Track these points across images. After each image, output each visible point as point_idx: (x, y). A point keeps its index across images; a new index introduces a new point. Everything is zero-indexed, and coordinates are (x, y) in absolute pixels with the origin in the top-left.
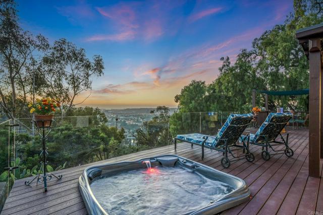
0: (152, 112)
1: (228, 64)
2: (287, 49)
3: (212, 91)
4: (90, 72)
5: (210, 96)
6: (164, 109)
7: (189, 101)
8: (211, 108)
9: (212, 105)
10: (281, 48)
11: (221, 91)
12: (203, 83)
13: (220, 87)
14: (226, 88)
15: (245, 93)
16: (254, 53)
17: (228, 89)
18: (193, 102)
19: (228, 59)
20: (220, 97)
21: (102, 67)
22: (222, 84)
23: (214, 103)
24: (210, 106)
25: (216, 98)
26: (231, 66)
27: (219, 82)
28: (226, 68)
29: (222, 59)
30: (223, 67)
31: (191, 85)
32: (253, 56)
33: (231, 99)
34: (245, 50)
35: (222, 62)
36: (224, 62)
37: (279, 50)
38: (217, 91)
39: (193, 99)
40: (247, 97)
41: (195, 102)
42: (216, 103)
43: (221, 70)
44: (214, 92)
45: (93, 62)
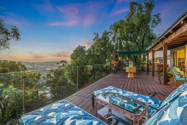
0: (58, 64)
1: (98, 37)
2: (128, 30)
3: (89, 52)
4: (9, 37)
5: (88, 55)
6: (65, 62)
7: (76, 57)
8: (89, 61)
9: (89, 60)
10: (125, 29)
11: (94, 52)
12: (84, 47)
13: (93, 50)
14: (96, 50)
15: (107, 53)
16: (110, 33)
17: (98, 51)
18: (78, 58)
19: (98, 34)
20: (94, 55)
21: (18, 34)
22: (94, 48)
23: (90, 58)
24: (88, 60)
25: (91, 56)
26: (99, 38)
27: (93, 47)
28: (97, 39)
29: (95, 33)
30: (95, 39)
31: (77, 48)
32: (110, 34)
33: (99, 57)
34: (106, 31)
35: (95, 35)
36: (96, 36)
37: (124, 30)
38: (92, 52)
39: (79, 56)
40: (108, 55)
41: (80, 58)
42: (91, 59)
43: (94, 40)
44: (90, 52)
45: (10, 30)
